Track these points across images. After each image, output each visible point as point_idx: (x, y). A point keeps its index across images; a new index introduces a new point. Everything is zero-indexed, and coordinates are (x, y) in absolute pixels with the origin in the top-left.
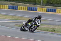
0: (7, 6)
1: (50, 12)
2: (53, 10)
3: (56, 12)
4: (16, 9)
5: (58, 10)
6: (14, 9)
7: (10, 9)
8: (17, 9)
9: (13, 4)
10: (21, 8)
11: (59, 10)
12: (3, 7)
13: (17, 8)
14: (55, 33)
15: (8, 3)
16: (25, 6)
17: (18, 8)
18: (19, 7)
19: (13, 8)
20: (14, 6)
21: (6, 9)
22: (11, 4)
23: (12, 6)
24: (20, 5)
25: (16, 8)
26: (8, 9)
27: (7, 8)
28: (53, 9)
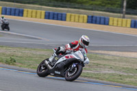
1: (10, 15)
2: (17, 12)
3: (22, 16)
5: (28, 11)
11: (30, 10)
14: (14, 67)
28: (15, 9)
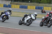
21: (50, 10)
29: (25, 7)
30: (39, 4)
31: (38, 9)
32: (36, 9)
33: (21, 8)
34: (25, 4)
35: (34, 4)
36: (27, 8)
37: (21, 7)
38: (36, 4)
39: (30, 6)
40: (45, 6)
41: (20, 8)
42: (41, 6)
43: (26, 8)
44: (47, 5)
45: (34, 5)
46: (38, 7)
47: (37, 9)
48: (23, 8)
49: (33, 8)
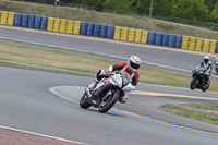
0: (146, 32)
4: (174, 46)
6: (167, 45)
7: (154, 43)
8: (180, 47)
9: (167, 28)
10: (192, 44)
12: (131, 37)
13: (181, 41)
15: (150, 21)
16: (210, 37)
17: (185, 42)
18: (186, 38)
19: (164, 41)
20: (171, 33)
21: (140, 43)
22: (158, 26)
23: (162, 36)
24: (190, 33)
25: (177, 43)
26: (148, 43)
27: (144, 40)
29: (37, 23)
30: (97, 13)
31: (92, 35)
32: (80, 33)
33: (21, 26)
34: (38, 9)
35: (76, 12)
36: (45, 29)
37: (21, 22)
38: (85, 13)
39: (58, 20)
40: (120, 25)
41: (14, 25)
42: (104, 24)
43: (42, 25)
44: (130, 18)
45: (74, 16)
46: (93, 26)
47: (86, 34)
48: (27, 27)
49: (70, 27)
